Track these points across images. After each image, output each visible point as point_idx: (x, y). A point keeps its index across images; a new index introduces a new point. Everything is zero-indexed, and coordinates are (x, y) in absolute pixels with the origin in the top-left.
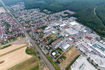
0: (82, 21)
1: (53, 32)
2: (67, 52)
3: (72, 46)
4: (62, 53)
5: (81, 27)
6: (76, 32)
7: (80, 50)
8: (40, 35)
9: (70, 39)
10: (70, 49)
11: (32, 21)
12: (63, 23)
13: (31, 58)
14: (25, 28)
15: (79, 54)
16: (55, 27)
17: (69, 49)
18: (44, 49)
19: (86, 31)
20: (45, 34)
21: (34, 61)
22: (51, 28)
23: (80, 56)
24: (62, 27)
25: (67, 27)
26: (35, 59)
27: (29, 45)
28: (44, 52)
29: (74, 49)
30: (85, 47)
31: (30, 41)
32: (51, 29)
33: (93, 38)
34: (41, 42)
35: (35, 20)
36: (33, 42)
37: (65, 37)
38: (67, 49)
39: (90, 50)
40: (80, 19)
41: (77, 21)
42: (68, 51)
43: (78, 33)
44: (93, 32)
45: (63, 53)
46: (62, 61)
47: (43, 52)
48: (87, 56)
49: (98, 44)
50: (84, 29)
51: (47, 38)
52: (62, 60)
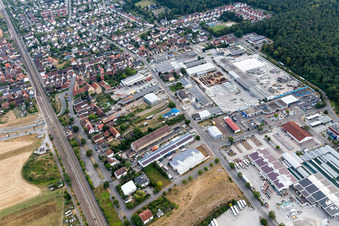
0: (288, 54)
1: (152, 98)
2: (184, 182)
3: (213, 162)
4: (164, 186)
5: (280, 80)
6: (247, 103)
7: (244, 180)
8: (95, 109)
9: (215, 131)
10: (200, 173)
11: (80, 47)
12: (207, 58)
13: (38, 198)
14: (43, 74)
15: (233, 196)
16: (164, 77)
17: (200, 171)
18: (96, 166)
19: (296, 100)
20: (116, 102)
21: (45, 212)
22: (150, 79)
23: (234, 203)
24: (196, 75)
25: (215, 78)
26: (51, 203)
27: (42, 147)
28: (91, 180)
29: (220, 172)
30: (267, 169)
31: (51, 129)
32: (146, 85)
33: (317, 130)
34: (89, 137)
35: (92, 42)
36: (59, 135)
37: (194, 123)
38: (191, 174)
39: (286, 181)
40: (280, 45)
41: (269, 53)
42: (190, 179)
43: (256, 108)
44: (323, 106)
45: (165, 189)
46: (153, 221)
47: (87, 178)
48: (265, 205)
49: (329, 158)
50: (287, 89)
51: (121, 119)
52: (155, 216)
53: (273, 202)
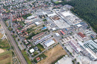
0: (79, 12)
1: (37, 23)
2: (49, 49)
3: (57, 43)
4: (43, 50)
5: (76, 19)
6: (67, 26)
7: (67, 49)
8: (19, 26)
9: (58, 34)
10: (53, 47)
11: (13, 6)
12: (54, 12)
13: (3, 53)
14: (1, 14)
15: (64, 54)
16: (40, 17)
17: (53, 46)
18: (21, 44)
19: (81, 26)
20: (26, 24)
21: (6, 57)
22: (36, 17)
23: (64, 56)
24: (50, 17)
25: (56, 18)
26: (8, 55)
27: (3, 37)
28: (20, 48)
29: (59, 47)
30: (74, 46)
31: (6, 32)
32: (35, 19)
33: (87, 35)
34: (18, 35)
35: (16, 4)
36: (8, 33)
37: (51, 31)
38: (51, 47)
39: (79, 50)
40: (76, 9)
41: (72, 11)
42: (51, 48)
43: (69, 28)
44: (89, 28)
45: (43, 51)
46: (40, 61)
47: (19, 47)
48: (73, 57)
49: (91, 43)
50: (78, 23)
51: (28, 30)
52: (41, 59)
53: (75, 56)
